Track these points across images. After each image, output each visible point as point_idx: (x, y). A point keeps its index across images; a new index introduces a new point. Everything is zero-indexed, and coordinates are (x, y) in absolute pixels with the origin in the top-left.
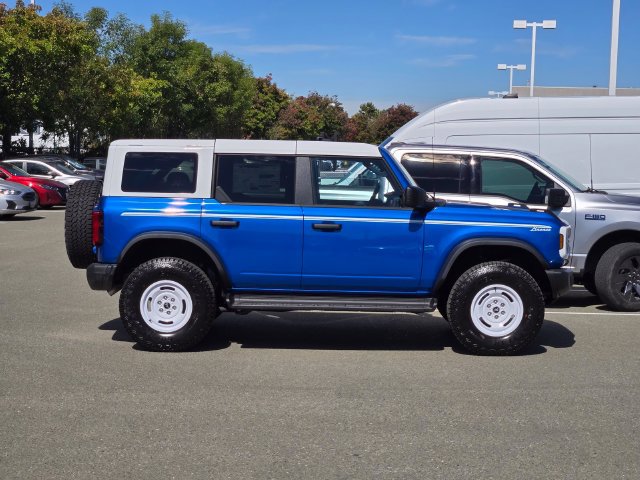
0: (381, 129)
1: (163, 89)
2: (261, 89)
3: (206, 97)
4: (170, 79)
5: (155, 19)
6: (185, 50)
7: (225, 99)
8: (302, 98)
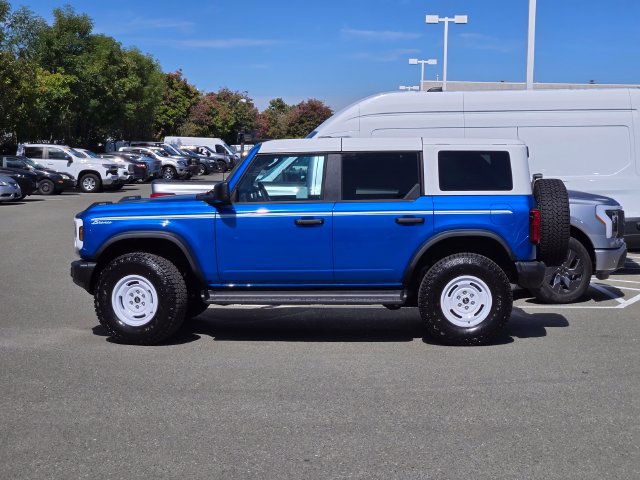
0: (291, 125)
1: (71, 85)
2: (171, 85)
3: (115, 93)
4: (77, 74)
5: (58, 14)
6: (91, 44)
7: (135, 95)
8: (212, 94)
